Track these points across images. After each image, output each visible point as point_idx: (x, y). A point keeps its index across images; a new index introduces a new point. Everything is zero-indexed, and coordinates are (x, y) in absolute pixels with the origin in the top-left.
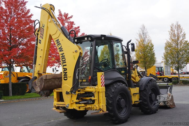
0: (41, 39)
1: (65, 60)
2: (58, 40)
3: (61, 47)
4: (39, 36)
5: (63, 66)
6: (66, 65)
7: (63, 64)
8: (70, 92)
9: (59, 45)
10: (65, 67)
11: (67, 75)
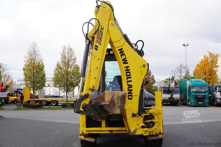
0: (97, 44)
1: (130, 75)
2: (122, 49)
3: (126, 58)
4: (95, 40)
5: (128, 82)
6: (131, 81)
7: (127, 80)
8: (137, 114)
9: (122, 56)
10: (129, 83)
11: (132, 93)
